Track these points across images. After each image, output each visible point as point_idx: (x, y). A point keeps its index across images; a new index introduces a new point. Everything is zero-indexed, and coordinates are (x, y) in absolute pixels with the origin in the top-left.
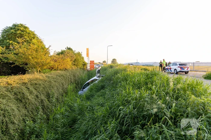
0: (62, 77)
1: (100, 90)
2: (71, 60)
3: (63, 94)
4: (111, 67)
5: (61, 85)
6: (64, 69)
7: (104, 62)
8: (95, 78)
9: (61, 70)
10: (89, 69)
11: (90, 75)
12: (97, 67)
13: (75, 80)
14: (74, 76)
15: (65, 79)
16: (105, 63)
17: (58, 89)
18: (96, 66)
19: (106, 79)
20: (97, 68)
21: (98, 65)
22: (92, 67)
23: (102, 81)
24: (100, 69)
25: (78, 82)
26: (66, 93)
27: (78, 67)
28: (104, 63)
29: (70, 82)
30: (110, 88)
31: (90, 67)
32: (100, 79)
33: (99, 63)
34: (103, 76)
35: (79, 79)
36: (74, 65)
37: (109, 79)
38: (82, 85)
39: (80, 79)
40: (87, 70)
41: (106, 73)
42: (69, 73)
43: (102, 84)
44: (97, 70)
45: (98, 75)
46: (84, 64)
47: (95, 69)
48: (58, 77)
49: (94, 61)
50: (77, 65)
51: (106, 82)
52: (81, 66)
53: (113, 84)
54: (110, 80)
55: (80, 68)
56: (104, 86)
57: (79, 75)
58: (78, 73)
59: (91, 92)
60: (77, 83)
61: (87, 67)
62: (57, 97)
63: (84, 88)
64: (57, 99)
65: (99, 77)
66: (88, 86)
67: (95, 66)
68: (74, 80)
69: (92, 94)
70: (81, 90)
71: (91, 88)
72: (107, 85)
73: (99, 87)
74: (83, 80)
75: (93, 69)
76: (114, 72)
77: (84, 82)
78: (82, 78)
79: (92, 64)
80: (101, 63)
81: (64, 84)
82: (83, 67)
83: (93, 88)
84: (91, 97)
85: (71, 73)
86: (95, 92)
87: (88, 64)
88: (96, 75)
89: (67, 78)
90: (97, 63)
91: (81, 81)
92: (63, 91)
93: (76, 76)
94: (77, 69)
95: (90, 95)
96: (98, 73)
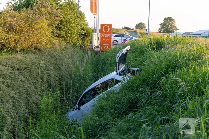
0: (25, 72)
1: (126, 113)
2: (50, 25)
3: (28, 118)
4: (159, 45)
5: (24, 94)
6: (32, 48)
7: (140, 26)
8: (113, 75)
9: (23, 50)
10: (97, 47)
11: (101, 65)
12: (119, 42)
14: (58, 68)
15: (35, 79)
16: (143, 31)
17: (16, 107)
18: (117, 38)
19: (144, 81)
20: (119, 48)
21: (122, 36)
22: (105, 41)
23: (130, 87)
24: (127, 51)
25: (67, 84)
26: (36, 116)
27: (67, 43)
28: (138, 31)
29: (46, 86)
31: (99, 42)
33: (127, 28)
35: (70, 75)
36: (59, 36)
37: (152, 83)
39: (73, 75)
40: (93, 51)
42: (45, 60)
43: (130, 96)
44: (119, 54)
45: (122, 67)
46: (85, 35)
47: (113, 47)
48: (17, 72)
49: (110, 26)
50: (65, 38)
51: (143, 92)
52: (76, 39)
54: (154, 85)
55: (74, 45)
56: (137, 103)
57: (71, 65)
58: (68, 60)
59: (100, 116)
61: (91, 42)
62: (14, 126)
63: (84, 103)
64: (13, 132)
65: (123, 73)
66: (94, 97)
67: (113, 38)
68: (57, 79)
69: (104, 123)
70: (76, 107)
71: (100, 106)
72: (146, 101)
73: (124, 105)
74: (82, 81)
75: (109, 47)
76: (165, 62)
77: (82, 86)
78: (79, 73)
79: (105, 33)
80: (130, 29)
81: (30, 91)
82: (81, 43)
83: (106, 106)
84: (100, 132)
85: (48, 61)
86: (111, 117)
87: (95, 35)
88: (116, 70)
89: (38, 74)
90: (119, 29)
91: (75, 81)
92: (28, 110)
93: (62, 69)
94: (64, 47)
95: (96, 126)
96: (121, 63)
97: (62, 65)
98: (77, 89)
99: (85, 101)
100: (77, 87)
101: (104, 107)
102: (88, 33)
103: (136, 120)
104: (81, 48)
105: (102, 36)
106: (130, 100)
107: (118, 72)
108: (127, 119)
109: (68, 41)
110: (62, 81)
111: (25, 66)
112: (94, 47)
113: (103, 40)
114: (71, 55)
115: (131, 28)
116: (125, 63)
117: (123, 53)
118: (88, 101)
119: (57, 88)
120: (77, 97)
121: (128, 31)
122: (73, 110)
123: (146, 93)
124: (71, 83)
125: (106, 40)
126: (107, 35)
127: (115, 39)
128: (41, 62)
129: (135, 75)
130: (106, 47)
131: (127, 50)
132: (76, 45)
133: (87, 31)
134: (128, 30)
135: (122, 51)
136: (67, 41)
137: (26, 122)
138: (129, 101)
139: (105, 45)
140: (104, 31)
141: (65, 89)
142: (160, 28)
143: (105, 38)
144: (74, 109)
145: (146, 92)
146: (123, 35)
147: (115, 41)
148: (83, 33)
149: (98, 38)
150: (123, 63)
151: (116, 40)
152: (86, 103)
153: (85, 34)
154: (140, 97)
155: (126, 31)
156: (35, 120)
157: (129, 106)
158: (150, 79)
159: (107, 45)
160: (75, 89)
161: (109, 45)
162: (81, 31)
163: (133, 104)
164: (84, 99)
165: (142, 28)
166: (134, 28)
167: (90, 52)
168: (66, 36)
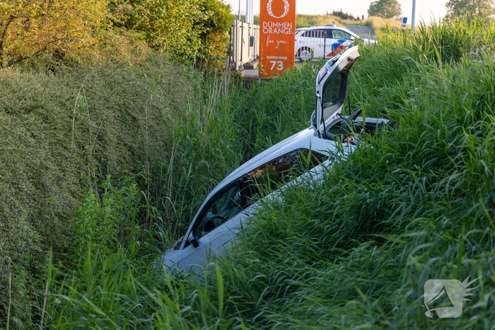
0: (32, 118)
1: (347, 245)
3: (42, 260)
4: (450, 48)
5: (27, 186)
6: (48, 56)
7: (383, 8)
8: (304, 137)
9: (20, 60)
10: (248, 66)
11: (262, 117)
12: (318, 53)
13: (136, 156)
14: (128, 119)
15: (60, 142)
18: (310, 42)
19: (403, 149)
20: (321, 62)
21: (328, 33)
22: (274, 45)
23: (360, 170)
24: (351, 62)
25: (155, 172)
26: (67, 256)
27: (156, 48)
28: (378, 22)
29: (93, 170)
30: (439, 228)
31: (257, 49)
32: (349, 149)
33: (341, 16)
34: (370, 128)
35: (167, 145)
36: (129, 25)
38: (189, 197)
39: (175, 145)
40: (236, 77)
41: (396, 103)
42: (88, 92)
43: (362, 193)
45: (333, 114)
46: (209, 23)
50: (149, 31)
51: (402, 182)
52: (182, 34)
53: (463, 201)
54: (440, 160)
55: (179, 56)
56: (382, 214)
57: (167, 112)
58: (157, 96)
59: (264, 255)
60: (148, 180)
61: (230, 53)
63: (210, 226)
65: (337, 131)
67: (300, 41)
68: (125, 152)
69: (280, 276)
70: (185, 239)
71: (264, 227)
72: (410, 207)
73: (341, 223)
74: (203, 161)
75: (285, 66)
76: (472, 91)
77: (203, 177)
78: (195, 136)
79: (275, 21)
80: (351, 18)
81: (48, 179)
82: (200, 50)
83: (285, 227)
84: (266, 304)
85: (99, 93)
86: (300, 258)
87: (242, 27)
88: (315, 120)
89: (70, 130)
90: (316, 17)
91: (182, 162)
92: (41, 233)
93: (141, 122)
94: (147, 60)
95: (254, 286)
96: (328, 101)
97: (142, 110)
98: (188, 187)
99: (215, 221)
100: (187, 180)
101: (277, 229)
102: (219, 20)
103: (382, 263)
104: (196, 66)
105: (266, 30)
106: (361, 205)
107: (321, 127)
108: (351, 261)
109: (160, 40)
110: (140, 159)
111: (29, 103)
112: (240, 67)
113: (269, 41)
114: (169, 84)
115: (355, 17)
116: (342, 102)
117: (337, 68)
118: (224, 220)
119: (128, 179)
120: (189, 211)
121: (344, 24)
122: (177, 248)
123: (411, 187)
124: (170, 168)
125: (279, 42)
126: (281, 28)
127: (304, 42)
128: (79, 97)
129: (376, 133)
130: (277, 65)
131: (349, 59)
132: (182, 54)
133: (217, 14)
134: (344, 21)
135: (334, 62)
136: (155, 43)
137: (34, 272)
138: (356, 210)
139: (274, 57)
140: (270, 13)
141: (151, 187)
142: (447, 17)
143: (275, 37)
144: (179, 244)
145: (411, 183)
146: (331, 30)
147: (305, 51)
148: (206, 18)
149: (252, 40)
150: (334, 103)
151: (309, 46)
152: (218, 225)
153: (212, 21)
154: (392, 198)
155: (340, 22)
156: (61, 265)
157: (357, 227)
158: (424, 141)
159: (281, 60)
160: (183, 188)
161: (286, 58)
162: (200, 12)
163: (370, 221)
164: (210, 215)
165: (390, 16)
166: (363, 17)
167: (226, 80)
168: (152, 24)
